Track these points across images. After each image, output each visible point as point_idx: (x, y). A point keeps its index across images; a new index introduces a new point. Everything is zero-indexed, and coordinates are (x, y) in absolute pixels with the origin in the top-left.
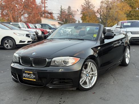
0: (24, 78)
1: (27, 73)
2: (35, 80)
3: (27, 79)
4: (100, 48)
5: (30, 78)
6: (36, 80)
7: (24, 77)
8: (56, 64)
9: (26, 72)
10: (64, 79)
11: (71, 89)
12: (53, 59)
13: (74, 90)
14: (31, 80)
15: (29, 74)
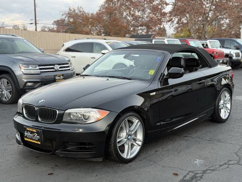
0: (26, 139)
1: (29, 131)
2: (39, 143)
3: (29, 140)
4: (154, 93)
5: (34, 140)
6: (41, 143)
7: (26, 137)
8: (71, 119)
9: (28, 129)
10: (85, 144)
11: (95, 160)
12: (66, 112)
13: (100, 162)
14: (34, 141)
15: (32, 132)
